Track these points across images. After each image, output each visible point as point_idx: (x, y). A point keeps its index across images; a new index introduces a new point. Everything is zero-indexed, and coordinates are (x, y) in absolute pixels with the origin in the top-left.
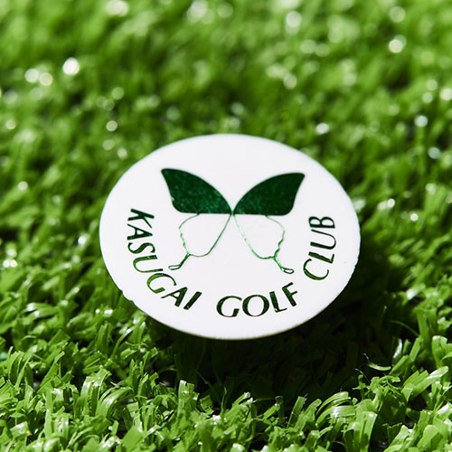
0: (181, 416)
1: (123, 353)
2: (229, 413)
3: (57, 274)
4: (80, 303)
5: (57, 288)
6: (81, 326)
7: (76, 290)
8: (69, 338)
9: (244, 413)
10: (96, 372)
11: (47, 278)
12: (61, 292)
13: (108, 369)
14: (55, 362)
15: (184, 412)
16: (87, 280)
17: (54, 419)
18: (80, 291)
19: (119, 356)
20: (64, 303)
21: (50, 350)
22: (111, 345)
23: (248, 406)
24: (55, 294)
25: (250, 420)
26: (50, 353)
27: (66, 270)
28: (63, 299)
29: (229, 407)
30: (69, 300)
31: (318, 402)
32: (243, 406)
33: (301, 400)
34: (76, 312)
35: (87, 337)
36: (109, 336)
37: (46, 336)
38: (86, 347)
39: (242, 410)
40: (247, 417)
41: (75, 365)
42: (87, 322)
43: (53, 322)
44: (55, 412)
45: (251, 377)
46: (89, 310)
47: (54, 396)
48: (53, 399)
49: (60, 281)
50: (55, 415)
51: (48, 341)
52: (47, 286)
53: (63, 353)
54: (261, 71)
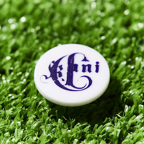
0: (58, 130)
1: (39, 110)
2: (73, 129)
3: (19, 85)
4: (26, 95)
5: (19, 90)
6: (26, 101)
7: (24, 90)
8: (23, 105)
9: (78, 129)
10: (31, 116)
11: (15, 87)
12: (20, 91)
13: (35, 115)
14: (18, 113)
15: (59, 129)
16: (28, 87)
17: (18, 131)
18: (26, 91)
19: (38, 111)
20: (21, 94)
21: (16, 109)
22: (36, 107)
23: (79, 127)
24: (18, 91)
25: (80, 131)
26: (16, 110)
27: (21, 84)
28: (21, 93)
29: (73, 127)
30: (22, 94)
31: (102, 126)
32: (78, 127)
33: (96, 125)
34: (25, 97)
35: (28, 105)
36: (35, 105)
37: (15, 105)
38: (27, 108)
39: (77, 129)
40: (79, 130)
41: (24, 114)
42: (28, 100)
43: (18, 100)
44: (18, 129)
45: (80, 118)
46: (29, 97)
47: (18, 124)
48: (18, 125)
49: (20, 88)
50: (18, 130)
51: (16, 106)
52: (15, 89)
53: (21, 110)
54: (84, 20)
